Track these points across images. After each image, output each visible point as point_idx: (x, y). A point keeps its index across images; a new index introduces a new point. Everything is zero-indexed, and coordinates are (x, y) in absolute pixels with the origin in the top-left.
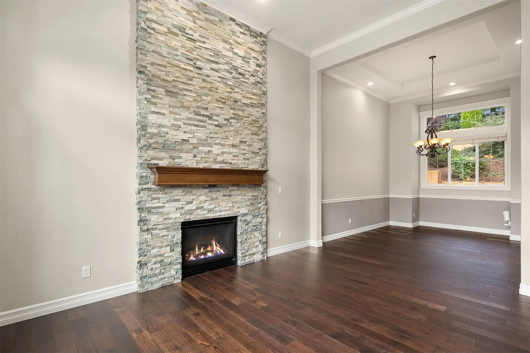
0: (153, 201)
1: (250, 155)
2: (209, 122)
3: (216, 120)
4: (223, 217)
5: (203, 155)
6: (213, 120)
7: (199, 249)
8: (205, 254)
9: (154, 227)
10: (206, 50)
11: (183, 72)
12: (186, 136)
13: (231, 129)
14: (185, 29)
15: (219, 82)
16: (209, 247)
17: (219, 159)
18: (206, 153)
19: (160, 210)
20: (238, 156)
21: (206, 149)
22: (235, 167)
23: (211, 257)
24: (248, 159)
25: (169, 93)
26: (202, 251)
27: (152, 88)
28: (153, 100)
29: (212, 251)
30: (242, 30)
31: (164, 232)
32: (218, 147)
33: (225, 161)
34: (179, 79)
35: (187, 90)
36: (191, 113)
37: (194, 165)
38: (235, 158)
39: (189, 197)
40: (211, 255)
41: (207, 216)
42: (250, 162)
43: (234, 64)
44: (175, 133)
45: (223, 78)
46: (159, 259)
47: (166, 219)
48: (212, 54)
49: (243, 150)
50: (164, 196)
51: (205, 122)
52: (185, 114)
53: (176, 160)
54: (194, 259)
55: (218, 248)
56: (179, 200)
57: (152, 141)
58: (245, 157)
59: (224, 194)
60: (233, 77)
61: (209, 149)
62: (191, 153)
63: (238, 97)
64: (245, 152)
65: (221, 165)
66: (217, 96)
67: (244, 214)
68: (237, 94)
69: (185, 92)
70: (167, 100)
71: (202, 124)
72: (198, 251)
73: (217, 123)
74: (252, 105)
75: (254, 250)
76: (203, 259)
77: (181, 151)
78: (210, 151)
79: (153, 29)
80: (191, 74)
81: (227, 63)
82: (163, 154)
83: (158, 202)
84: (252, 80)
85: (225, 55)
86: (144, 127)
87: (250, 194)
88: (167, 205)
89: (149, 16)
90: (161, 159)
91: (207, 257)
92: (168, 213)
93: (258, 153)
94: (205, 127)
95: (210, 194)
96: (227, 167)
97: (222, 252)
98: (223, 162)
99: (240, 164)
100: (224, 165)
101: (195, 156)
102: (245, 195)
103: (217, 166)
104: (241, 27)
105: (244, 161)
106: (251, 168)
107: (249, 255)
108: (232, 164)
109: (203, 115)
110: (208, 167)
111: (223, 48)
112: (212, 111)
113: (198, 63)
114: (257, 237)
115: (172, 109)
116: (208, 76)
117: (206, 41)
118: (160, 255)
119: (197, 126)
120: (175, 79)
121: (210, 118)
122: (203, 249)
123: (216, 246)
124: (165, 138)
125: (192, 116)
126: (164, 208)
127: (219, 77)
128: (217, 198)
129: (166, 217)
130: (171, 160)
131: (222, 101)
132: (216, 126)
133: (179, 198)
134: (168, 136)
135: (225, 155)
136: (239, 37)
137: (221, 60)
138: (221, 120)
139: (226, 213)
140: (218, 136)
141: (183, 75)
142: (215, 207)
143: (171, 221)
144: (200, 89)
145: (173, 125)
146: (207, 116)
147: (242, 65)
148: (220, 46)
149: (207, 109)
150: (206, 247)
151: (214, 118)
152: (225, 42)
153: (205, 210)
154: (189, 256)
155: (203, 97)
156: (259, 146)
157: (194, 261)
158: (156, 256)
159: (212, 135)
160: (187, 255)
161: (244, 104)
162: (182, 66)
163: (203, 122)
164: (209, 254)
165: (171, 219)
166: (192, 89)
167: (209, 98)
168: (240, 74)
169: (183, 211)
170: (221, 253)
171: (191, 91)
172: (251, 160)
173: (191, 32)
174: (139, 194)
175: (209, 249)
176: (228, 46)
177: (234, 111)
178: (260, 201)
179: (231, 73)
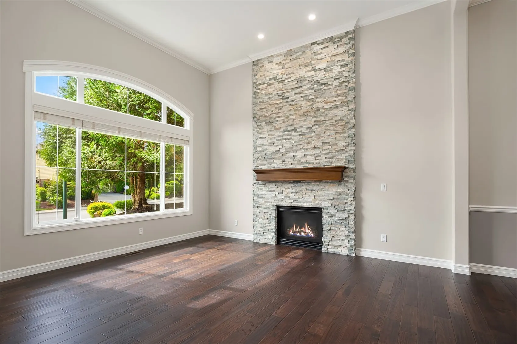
0: (260, 191)
1: (334, 153)
2: (293, 134)
3: (299, 131)
5: (289, 159)
6: (298, 132)
8: (300, 232)
9: (260, 206)
10: (292, 82)
11: (276, 106)
12: (277, 148)
13: (313, 134)
14: (276, 77)
15: (302, 101)
17: (303, 160)
18: (291, 158)
19: (263, 196)
21: (292, 154)
22: (318, 166)
24: (332, 158)
25: (268, 123)
27: (259, 124)
28: (260, 131)
29: (305, 232)
30: (323, 46)
31: (266, 210)
32: (301, 151)
33: (307, 162)
34: (274, 112)
35: (279, 117)
36: (281, 132)
37: (284, 167)
38: (317, 158)
39: (280, 189)
41: (293, 203)
42: (334, 160)
43: (316, 79)
44: (271, 147)
45: (306, 96)
46: (262, 226)
47: (266, 202)
48: (296, 82)
49: (325, 150)
50: (265, 188)
51: (291, 135)
52: (277, 133)
53: (272, 165)
54: (292, 234)
55: (310, 231)
56: (274, 191)
58: (327, 156)
59: (307, 188)
60: (315, 90)
61: (294, 154)
62: (281, 159)
63: (320, 105)
64: (328, 151)
65: (303, 165)
66: (301, 112)
67: (326, 207)
68: (318, 104)
69: (277, 119)
70: (266, 128)
71: (289, 137)
72: (295, 229)
73: (300, 133)
74: (336, 107)
76: (298, 236)
77: (274, 158)
78: (295, 156)
79: (259, 89)
80: (281, 105)
81: (309, 82)
82: (265, 162)
83: (262, 192)
84: (336, 83)
85: (307, 77)
87: (334, 190)
88: (267, 193)
89: (258, 83)
90: (264, 165)
91: (301, 235)
92: (268, 199)
93: (343, 150)
94: (291, 139)
95: (295, 188)
97: (312, 235)
98: (306, 162)
100: (307, 165)
101: (284, 161)
103: (301, 166)
105: (327, 160)
107: (333, 245)
108: (314, 164)
109: (290, 131)
110: (293, 168)
111: (306, 72)
112: (296, 126)
113: (286, 95)
114: (343, 231)
115: (269, 133)
116: (293, 101)
117: (291, 75)
118: (263, 224)
119: (285, 139)
120: (271, 113)
121: (295, 131)
122: (299, 229)
123: (308, 229)
124: (266, 152)
125: (281, 134)
126: (266, 195)
127: (302, 97)
128: (301, 191)
129: (266, 201)
130: (269, 165)
131: (306, 114)
132: (300, 135)
133: (273, 189)
134: (267, 150)
135: (308, 157)
136: (320, 53)
137: (304, 83)
138: (304, 130)
139: (308, 204)
140: (301, 143)
141: (276, 108)
142: (299, 197)
143: (269, 204)
144: (287, 112)
145: (270, 143)
146: (292, 130)
147: (324, 76)
148: (303, 72)
149: (292, 125)
151: (298, 130)
152: (307, 66)
153: (291, 199)
155: (290, 117)
156: (344, 144)
158: (261, 224)
159: (296, 144)
160: (288, 229)
161: (327, 109)
162: (275, 102)
163: (290, 135)
164: (303, 234)
165: (269, 202)
166: (282, 115)
167: (294, 117)
168: (322, 84)
169: (276, 198)
171: (281, 117)
172: (335, 158)
173: (281, 76)
175: (303, 229)
176: (310, 68)
177: (315, 119)
179: (313, 88)
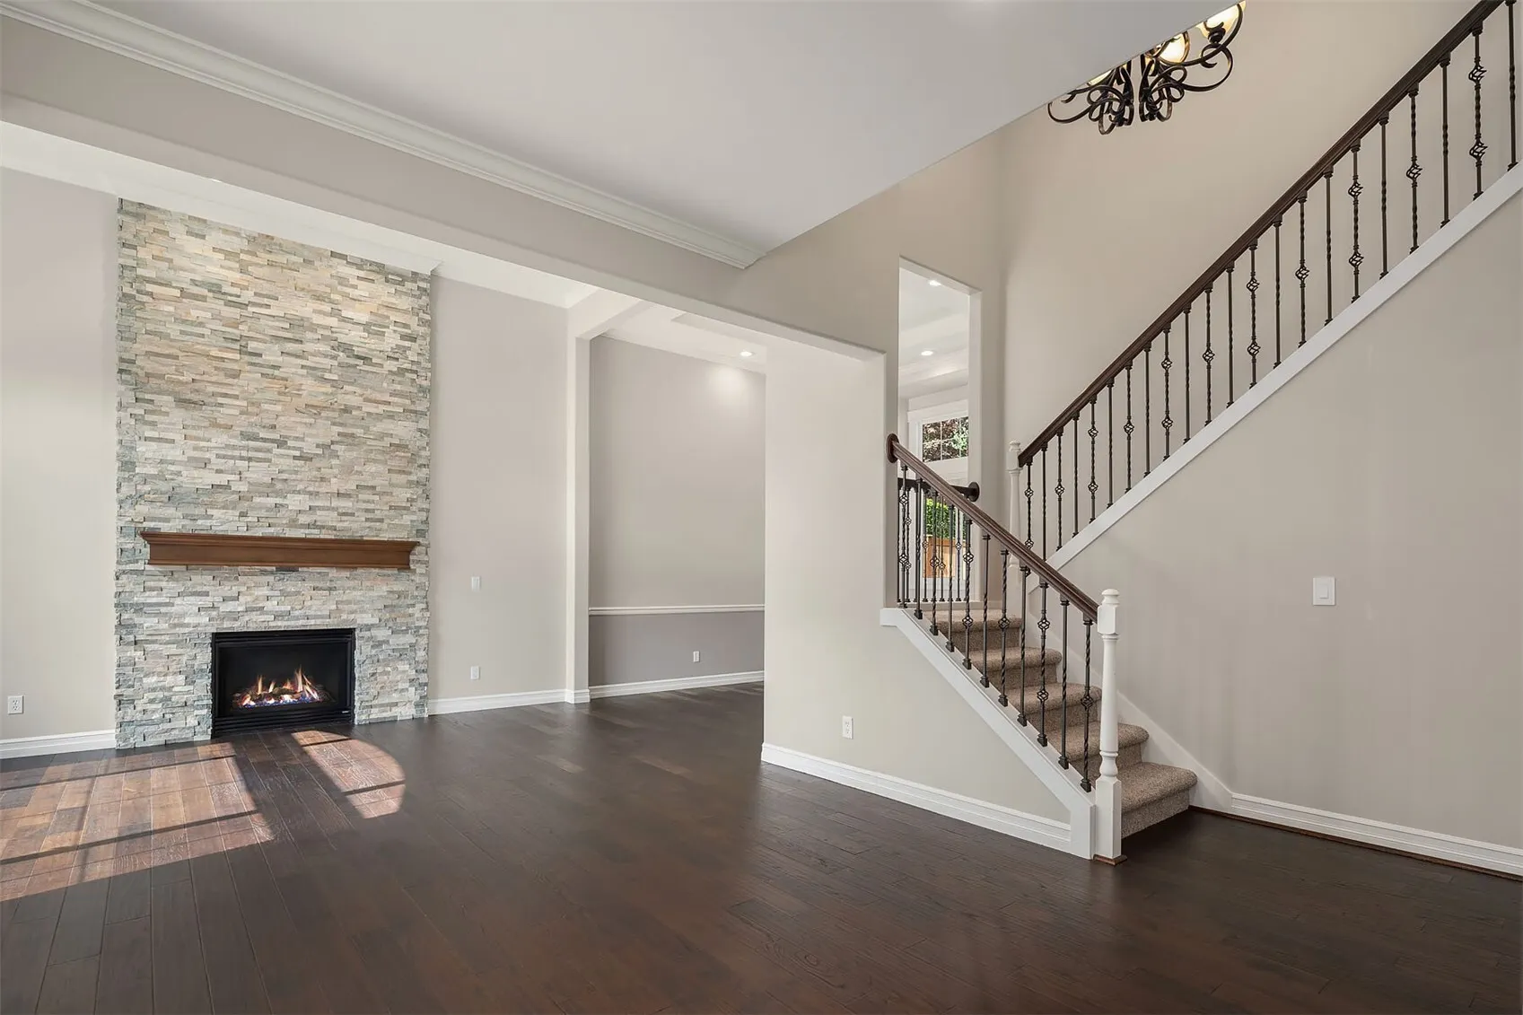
0: (147, 594)
1: (387, 513)
2: (276, 451)
3: (295, 448)
4: (313, 628)
5: (263, 513)
6: (289, 448)
7: (266, 686)
8: (277, 696)
9: (149, 638)
10: (272, 319)
11: (215, 363)
12: (222, 479)
13: (335, 462)
14: (220, 287)
15: (302, 376)
16: (289, 683)
17: (303, 519)
18: (269, 510)
19: (163, 610)
20: (353, 515)
21: (272, 501)
22: (346, 536)
23: (290, 704)
24: (381, 521)
25: (184, 403)
26: (271, 690)
28: (149, 418)
29: (293, 693)
30: (361, 274)
31: (173, 649)
32: (301, 497)
33: (318, 523)
34: (206, 377)
35: (225, 395)
36: (235, 437)
37: (243, 532)
38: (344, 518)
39: (229, 589)
40: (292, 700)
41: (272, 624)
42: (384, 526)
43: (342, 338)
44: (196, 473)
45: (314, 369)
46: (160, 695)
47: (175, 626)
48: (287, 326)
49: (364, 502)
50: (171, 584)
51: (269, 451)
52: (219, 439)
53: (200, 522)
54: (253, 703)
55: (308, 688)
56: (207, 594)
57: (147, 488)
58: (370, 516)
59: (317, 584)
60: (339, 363)
61: (279, 501)
62: (234, 508)
63: (354, 401)
64: (371, 506)
65: (307, 531)
66: (301, 403)
67: (367, 625)
68: (348, 397)
69: (220, 400)
70: (178, 415)
71: (260, 455)
72: (263, 690)
73: (297, 453)
74: (391, 416)
75: (395, 697)
76: (272, 706)
77: (212, 505)
78: (281, 505)
79: (150, 294)
80: (236, 367)
81: (324, 338)
82: (170, 511)
83: (158, 596)
84: (392, 366)
85: (318, 325)
86: (127, 465)
87: (385, 588)
88: (178, 601)
89: (141, 273)
90: (167, 520)
91: (281, 702)
92: (183, 615)
93: (405, 508)
94: (269, 461)
95: (280, 585)
96: (325, 535)
97: (315, 696)
98: (313, 525)
99: (357, 528)
100: (316, 531)
101: (243, 515)
102: (371, 589)
103: (300, 533)
104: (359, 267)
105: (368, 524)
106: (385, 537)
107: (382, 705)
108: (335, 530)
109: (264, 440)
110: (275, 535)
111: (315, 311)
112: (284, 433)
113: (252, 346)
114: (404, 672)
115: (190, 432)
116: (274, 367)
117: (271, 302)
118: (163, 689)
119: (250, 459)
120: (197, 377)
121: (281, 443)
122: (275, 687)
123: (304, 683)
124: (173, 484)
125: (233, 442)
126: (173, 606)
127: (303, 367)
128: (298, 593)
129: (176, 621)
130: (186, 522)
131: (315, 410)
132: (295, 458)
133: (205, 589)
134: (180, 478)
135: (319, 513)
136: (354, 288)
137: (309, 335)
138: (309, 447)
139: (319, 621)
140: (299, 477)
141: (216, 368)
142: (292, 608)
143: (186, 630)
144: (256, 391)
145: (191, 459)
146: (273, 441)
147: (363, 340)
148: (305, 308)
149: (274, 427)
150: (280, 683)
151: (290, 443)
152: (319, 298)
153: (267, 613)
154: (243, 698)
155: (265, 406)
156: (409, 495)
157: (252, 708)
158: (154, 690)
159: (285, 476)
160: (238, 695)
161: (369, 413)
162: (214, 352)
163: (265, 452)
164: (287, 698)
165: (188, 625)
166: (237, 393)
167: (279, 408)
168: (358, 357)
169: (214, 613)
170: (313, 699)
171: (236, 397)
172: (387, 521)
173: (236, 291)
174: (118, 579)
175: (288, 687)
176: (327, 308)
177: (341, 429)
178: (412, 602)
179: (334, 357)
